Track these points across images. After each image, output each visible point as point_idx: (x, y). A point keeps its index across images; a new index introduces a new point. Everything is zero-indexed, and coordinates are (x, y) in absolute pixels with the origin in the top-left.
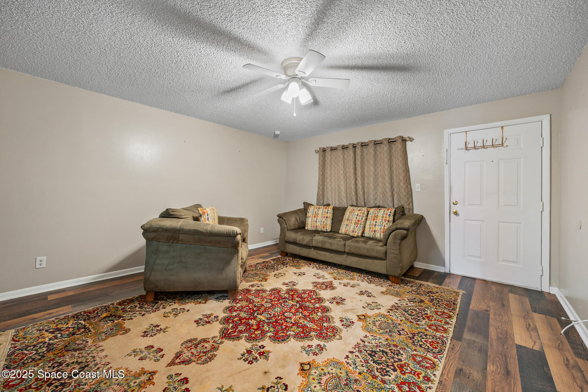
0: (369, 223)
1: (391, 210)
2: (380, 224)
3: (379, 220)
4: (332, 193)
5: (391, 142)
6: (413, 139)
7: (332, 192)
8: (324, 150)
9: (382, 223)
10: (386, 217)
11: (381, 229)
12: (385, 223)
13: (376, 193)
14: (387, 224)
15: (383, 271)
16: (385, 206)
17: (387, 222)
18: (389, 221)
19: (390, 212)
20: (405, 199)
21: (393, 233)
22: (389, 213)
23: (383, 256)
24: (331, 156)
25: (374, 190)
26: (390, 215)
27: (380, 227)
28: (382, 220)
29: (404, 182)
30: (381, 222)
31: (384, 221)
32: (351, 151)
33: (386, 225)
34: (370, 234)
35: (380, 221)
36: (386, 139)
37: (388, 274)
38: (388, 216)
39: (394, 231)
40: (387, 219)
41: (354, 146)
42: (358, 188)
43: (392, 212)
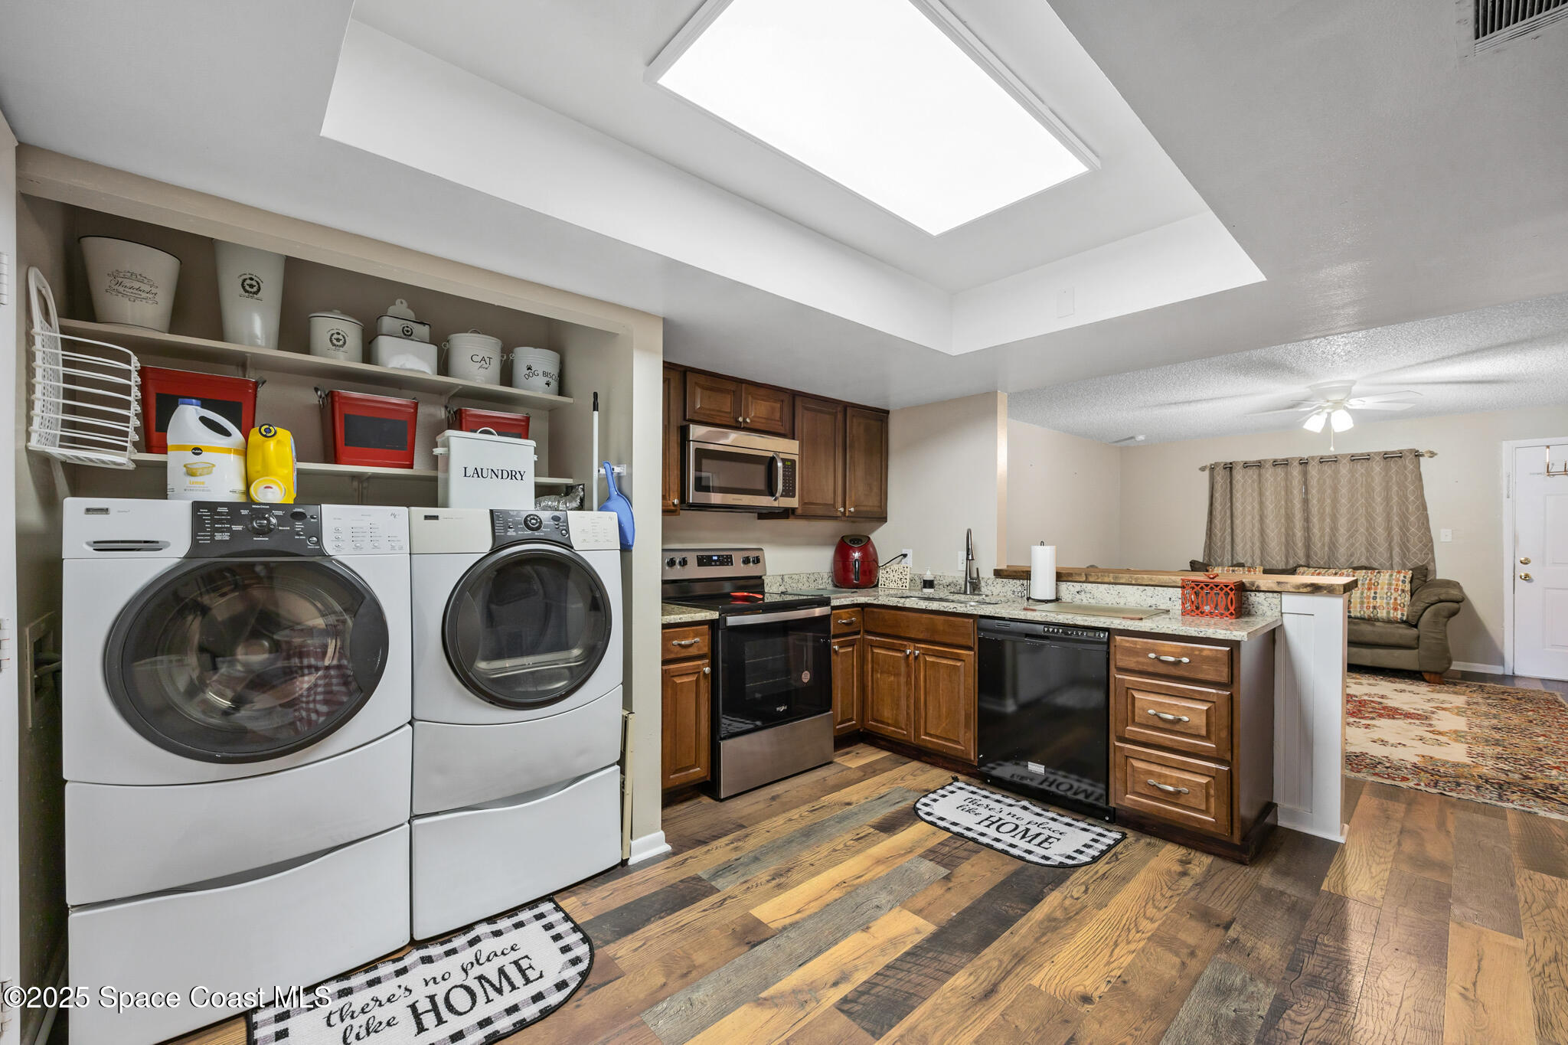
0: (1358, 595)
1: (1406, 573)
2: (1385, 596)
3: (1382, 589)
4: (1245, 545)
5: (1387, 457)
6: (1436, 454)
7: (1246, 542)
8: (1229, 467)
9: (1389, 594)
10: (1397, 585)
11: (1388, 604)
12: (1395, 595)
13: (1353, 545)
14: (1400, 595)
15: (1414, 666)
16: (1374, 566)
17: (1400, 592)
18: (1403, 591)
19: (1405, 577)
20: (1421, 554)
21: (1433, 607)
22: (1402, 578)
23: (1413, 643)
24: (1244, 477)
25: (1348, 540)
26: (1404, 582)
27: (1385, 601)
28: (1389, 589)
29: (1419, 526)
30: (1387, 593)
31: (1393, 591)
32: (1296, 471)
33: (1399, 598)
34: (1364, 612)
35: (1386, 591)
36: (1380, 453)
37: (1421, 669)
38: (1400, 583)
39: (1432, 604)
40: (1400, 588)
41: (1304, 463)
42: (1311, 535)
43: (1407, 577)
